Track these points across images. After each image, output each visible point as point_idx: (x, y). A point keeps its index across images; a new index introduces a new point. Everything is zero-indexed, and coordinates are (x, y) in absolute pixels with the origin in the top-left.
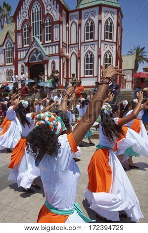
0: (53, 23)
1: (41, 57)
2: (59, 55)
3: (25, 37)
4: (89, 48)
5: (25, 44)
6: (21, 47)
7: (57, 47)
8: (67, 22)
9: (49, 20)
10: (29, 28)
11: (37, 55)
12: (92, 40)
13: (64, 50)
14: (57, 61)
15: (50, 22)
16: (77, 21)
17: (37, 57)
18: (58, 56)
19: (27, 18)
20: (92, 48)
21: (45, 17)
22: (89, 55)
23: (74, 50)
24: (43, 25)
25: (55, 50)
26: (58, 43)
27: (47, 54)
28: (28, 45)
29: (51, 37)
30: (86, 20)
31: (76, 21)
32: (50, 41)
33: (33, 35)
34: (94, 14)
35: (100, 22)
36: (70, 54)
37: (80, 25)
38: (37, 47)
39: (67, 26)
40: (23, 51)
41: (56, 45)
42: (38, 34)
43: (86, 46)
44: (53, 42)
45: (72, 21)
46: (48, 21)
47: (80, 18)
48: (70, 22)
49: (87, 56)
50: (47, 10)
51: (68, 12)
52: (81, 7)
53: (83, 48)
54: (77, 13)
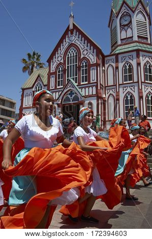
0: (89, 66)
1: (76, 98)
3: (59, 79)
4: (129, 90)
5: (59, 86)
6: (54, 88)
7: (94, 88)
8: (104, 65)
9: (86, 63)
10: (64, 71)
11: (71, 96)
12: (132, 81)
13: (101, 91)
14: (94, 102)
15: (86, 65)
17: (71, 98)
18: (96, 97)
19: (62, 61)
20: (131, 89)
21: (81, 60)
22: (129, 97)
23: (111, 92)
24: (79, 68)
25: (92, 91)
26: (95, 84)
27: (84, 95)
28: (62, 87)
29: (87, 78)
30: (123, 63)
31: (112, 64)
32: (87, 83)
33: (68, 77)
34: (132, 58)
35: (139, 64)
36: (107, 95)
37: (117, 68)
38: (72, 88)
39: (104, 68)
40: (56, 92)
41: (93, 86)
42: (73, 76)
43: (125, 87)
44: (89, 83)
45: (108, 64)
46: (84, 64)
47: (117, 61)
48: (106, 66)
49: (127, 97)
50: (83, 54)
51: (104, 57)
52: (117, 52)
53: (121, 89)
54: (114, 57)
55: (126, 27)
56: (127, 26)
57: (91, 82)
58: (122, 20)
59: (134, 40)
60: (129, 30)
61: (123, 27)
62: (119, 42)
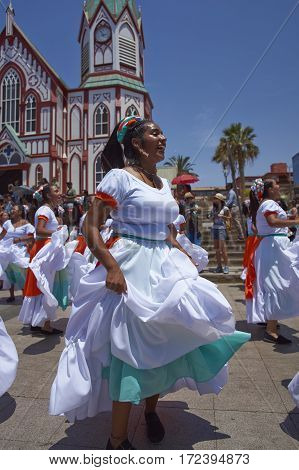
0: (39, 105)
1: (16, 159)
2: (50, 156)
7: (46, 143)
8: (65, 105)
9: (34, 100)
11: (9, 154)
12: (107, 135)
13: (59, 148)
14: (45, 165)
15: (34, 103)
16: (81, 106)
17: (9, 157)
18: (48, 158)
21: (25, 94)
23: (76, 150)
24: (22, 107)
25: (43, 147)
26: (48, 136)
27: (29, 153)
29: (36, 126)
30: (96, 104)
31: (79, 104)
32: (34, 133)
33: (3, 121)
34: (108, 98)
35: (118, 109)
36: (70, 156)
37: (86, 111)
38: (9, 142)
39: (65, 111)
41: (45, 139)
42: (13, 120)
43: (97, 144)
44: (39, 134)
45: (73, 105)
46: (31, 101)
47: (86, 101)
48: (70, 106)
49: (99, 160)
50: (30, 84)
51: (66, 92)
52: (87, 86)
53: (91, 147)
54: (82, 94)
55: (103, 47)
56: (105, 44)
57: (42, 132)
58: (99, 34)
59: (114, 68)
60: (108, 51)
61: (99, 44)
62: (92, 70)
